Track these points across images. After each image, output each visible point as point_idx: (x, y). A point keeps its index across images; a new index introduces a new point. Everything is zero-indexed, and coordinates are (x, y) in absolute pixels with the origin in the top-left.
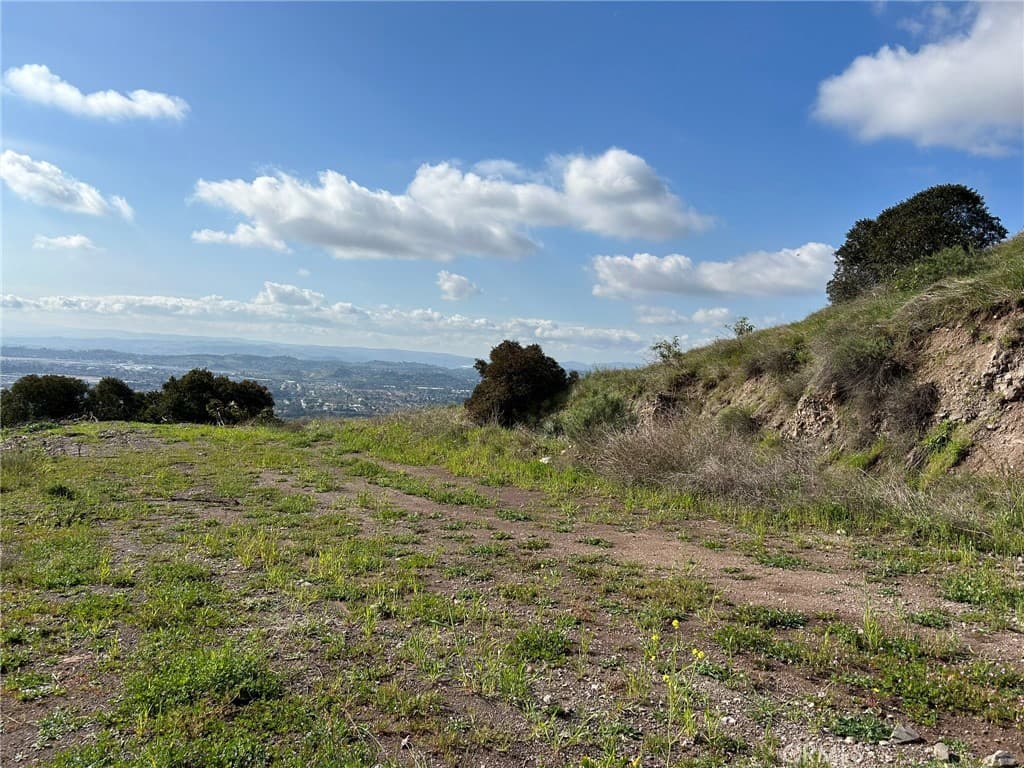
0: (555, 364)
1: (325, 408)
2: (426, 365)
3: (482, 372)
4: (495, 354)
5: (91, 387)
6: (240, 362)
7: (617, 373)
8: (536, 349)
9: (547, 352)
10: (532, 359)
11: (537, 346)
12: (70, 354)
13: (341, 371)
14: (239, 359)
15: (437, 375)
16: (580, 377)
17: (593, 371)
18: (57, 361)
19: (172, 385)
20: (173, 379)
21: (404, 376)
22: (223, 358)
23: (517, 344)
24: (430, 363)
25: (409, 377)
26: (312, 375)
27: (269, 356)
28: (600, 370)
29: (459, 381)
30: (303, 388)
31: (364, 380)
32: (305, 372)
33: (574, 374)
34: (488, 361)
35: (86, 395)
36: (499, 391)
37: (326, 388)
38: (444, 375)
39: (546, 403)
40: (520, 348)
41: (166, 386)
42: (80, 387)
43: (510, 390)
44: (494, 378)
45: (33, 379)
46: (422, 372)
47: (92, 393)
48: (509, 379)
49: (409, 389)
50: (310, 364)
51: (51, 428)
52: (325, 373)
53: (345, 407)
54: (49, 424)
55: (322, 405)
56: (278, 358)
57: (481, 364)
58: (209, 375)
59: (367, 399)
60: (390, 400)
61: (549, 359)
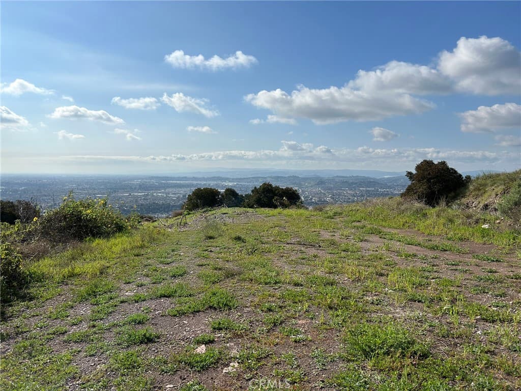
0: (456, 172)
1: (313, 201)
2: (364, 177)
3: (411, 178)
4: (418, 168)
5: (221, 193)
6: (273, 180)
7: (498, 175)
8: (443, 163)
9: (450, 165)
10: (442, 169)
11: (444, 162)
12: (204, 179)
13: (321, 182)
14: (272, 178)
15: (370, 182)
16: (472, 178)
17: (482, 174)
18: (199, 182)
19: (255, 190)
20: (255, 188)
21: (352, 183)
22: (266, 178)
23: (432, 161)
24: (366, 176)
25: (356, 183)
26: (307, 184)
27: (286, 176)
28: (486, 174)
29: (382, 184)
30: (302, 191)
31: (332, 186)
32: (303, 183)
33: (468, 178)
34: (414, 172)
35: (220, 196)
36: (422, 188)
37: (314, 190)
38: (373, 182)
39: (453, 194)
40: (433, 163)
41: (252, 191)
42: (218, 193)
43: (429, 188)
44: (419, 181)
45: (199, 190)
46: (362, 181)
47: (222, 196)
48: (429, 180)
49: (355, 189)
50: (305, 179)
51: (210, 211)
52: (313, 183)
53: (323, 200)
54: (209, 209)
55: (311, 199)
56: (290, 177)
57: (410, 174)
58: (271, 185)
59: (334, 195)
60: (345, 196)
61: (452, 169)
